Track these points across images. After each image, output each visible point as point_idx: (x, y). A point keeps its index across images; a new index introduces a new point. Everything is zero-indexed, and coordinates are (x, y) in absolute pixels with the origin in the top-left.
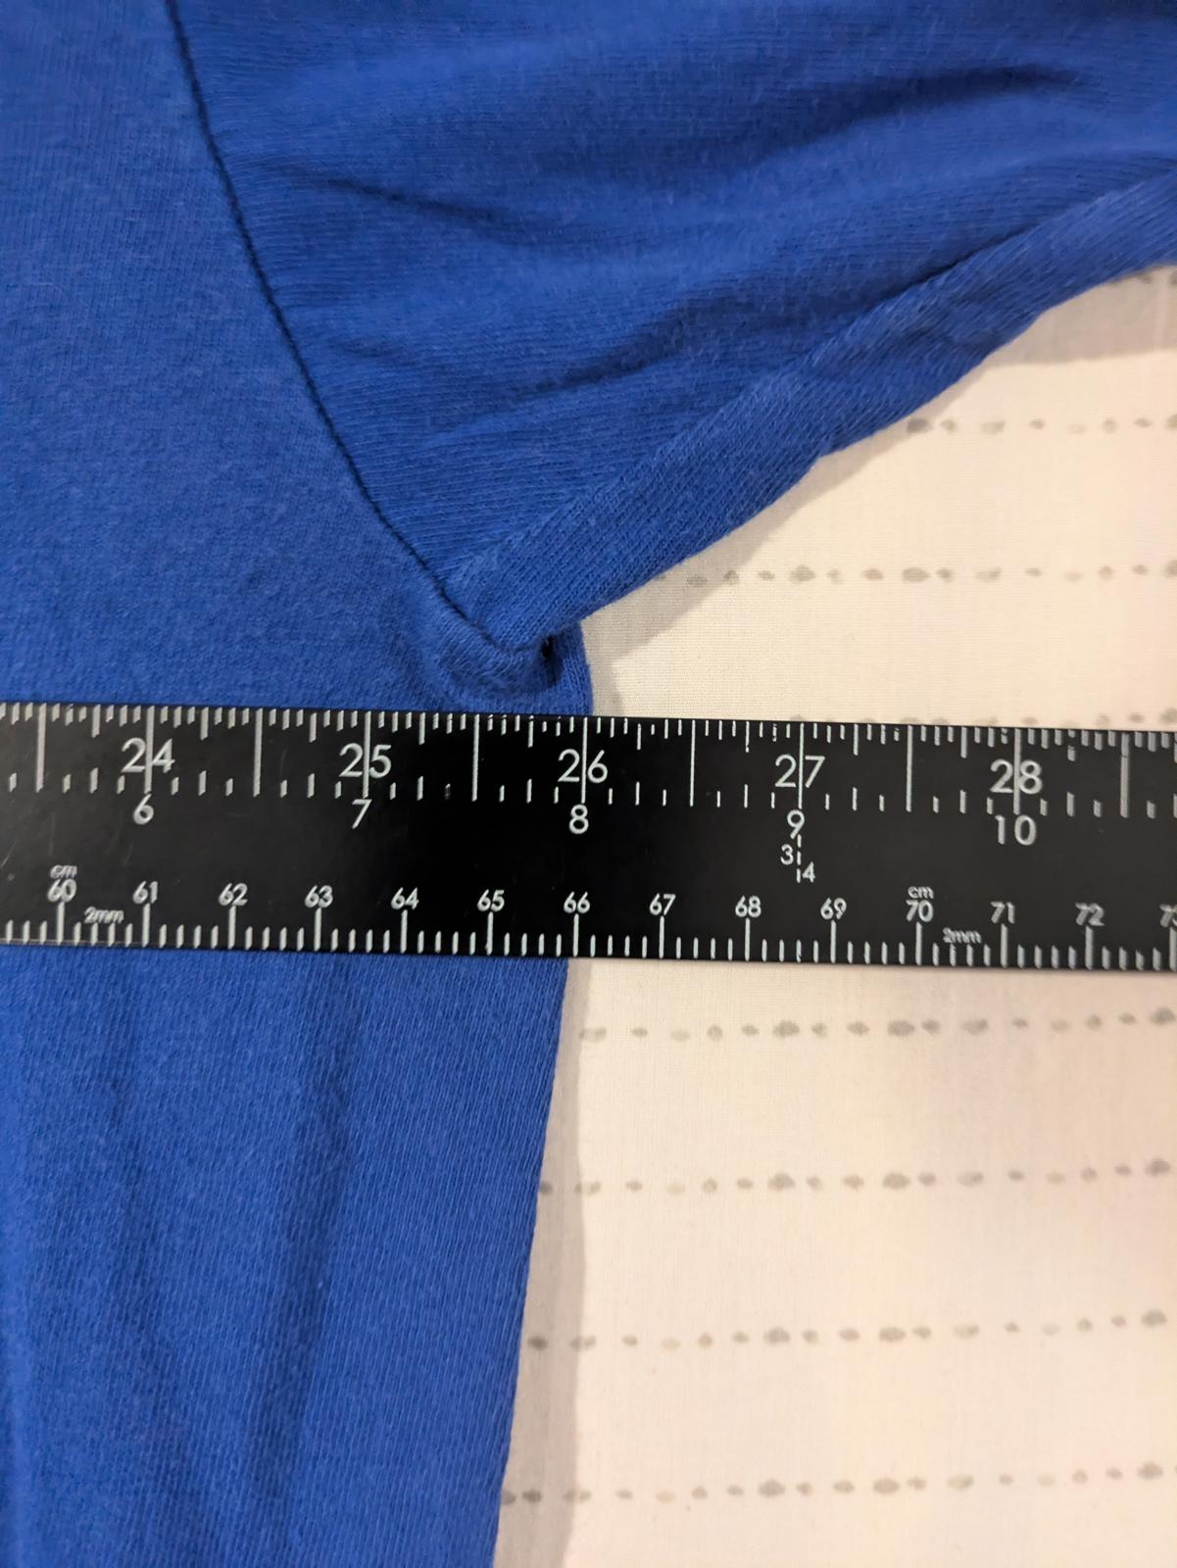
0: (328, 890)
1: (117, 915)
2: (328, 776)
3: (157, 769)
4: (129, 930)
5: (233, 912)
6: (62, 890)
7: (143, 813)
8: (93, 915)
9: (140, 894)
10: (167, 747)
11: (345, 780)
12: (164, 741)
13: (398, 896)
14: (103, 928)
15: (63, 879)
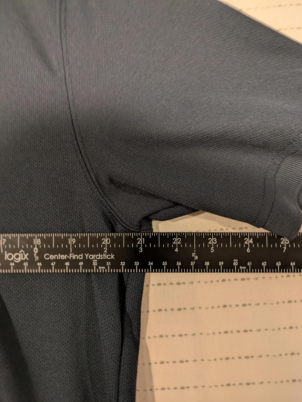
0: (280, 263)
1: (245, 267)
2: (279, 243)
3: (250, 243)
4: (247, 270)
5: (264, 266)
6: (235, 264)
7: (248, 250)
8: (241, 267)
9: (249, 264)
10: (252, 239)
11: (282, 245)
12: (251, 239)
13: (292, 263)
14: (243, 270)
15: (235, 262)
